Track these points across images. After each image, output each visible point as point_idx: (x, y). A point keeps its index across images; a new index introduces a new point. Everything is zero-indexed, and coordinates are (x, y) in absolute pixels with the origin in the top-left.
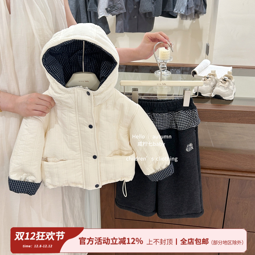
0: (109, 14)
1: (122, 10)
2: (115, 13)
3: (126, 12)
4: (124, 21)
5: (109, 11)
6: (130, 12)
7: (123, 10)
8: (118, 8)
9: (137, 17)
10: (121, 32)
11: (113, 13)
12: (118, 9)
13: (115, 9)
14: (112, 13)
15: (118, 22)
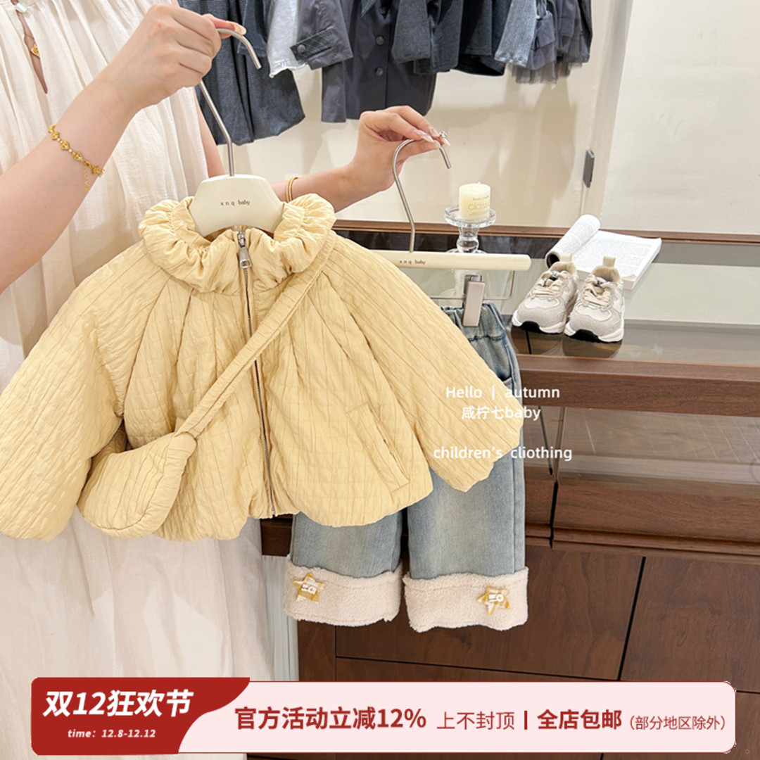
0: (301, 64)
1: (342, 50)
2: (319, 60)
3: (352, 59)
4: (346, 83)
5: (303, 53)
6: (365, 56)
7: (344, 51)
8: (329, 46)
9: (384, 73)
10: (340, 119)
11: (314, 62)
12: (330, 48)
13: (319, 50)
14: (311, 61)
15: (329, 88)
